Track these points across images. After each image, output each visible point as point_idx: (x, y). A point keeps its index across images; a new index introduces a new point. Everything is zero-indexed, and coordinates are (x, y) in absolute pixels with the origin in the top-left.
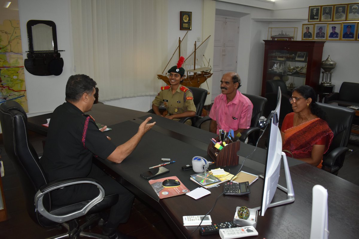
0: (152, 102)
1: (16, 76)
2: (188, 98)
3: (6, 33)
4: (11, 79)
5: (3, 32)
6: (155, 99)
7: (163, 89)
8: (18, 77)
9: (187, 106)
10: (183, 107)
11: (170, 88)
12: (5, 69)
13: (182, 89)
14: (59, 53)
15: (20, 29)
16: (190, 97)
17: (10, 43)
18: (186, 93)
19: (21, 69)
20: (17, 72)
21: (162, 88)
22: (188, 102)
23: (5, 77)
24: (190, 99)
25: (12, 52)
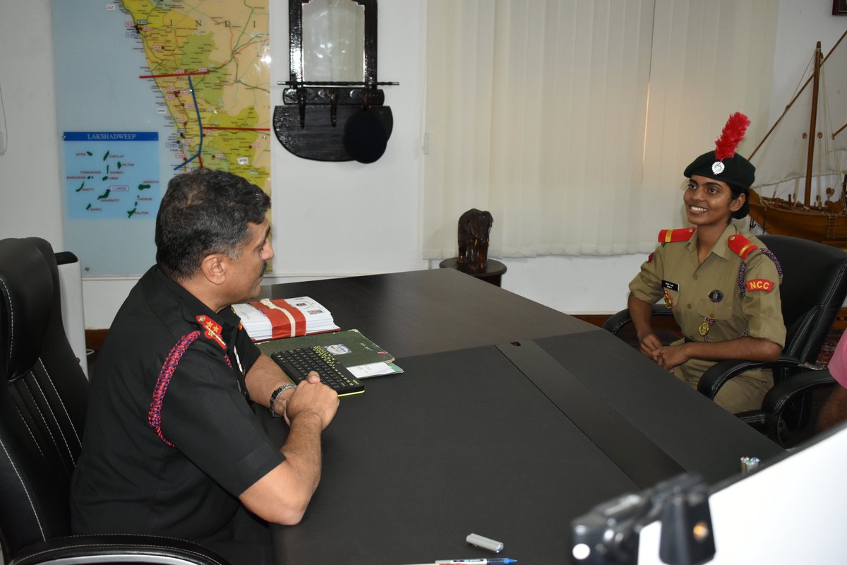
0: (630, 285)
1: (245, 156)
2: (753, 286)
3: (227, 24)
4: (232, 164)
5: (219, 20)
6: (641, 275)
7: (668, 239)
8: (249, 162)
9: (750, 316)
10: (733, 315)
11: (692, 240)
12: (216, 133)
13: (735, 245)
14: (382, 91)
15: (268, 14)
16: (764, 281)
17: (237, 56)
18: (746, 261)
19: (260, 135)
20: (248, 145)
21: (662, 235)
22: (751, 299)
23: (214, 157)
24: (762, 290)
25: (239, 82)
